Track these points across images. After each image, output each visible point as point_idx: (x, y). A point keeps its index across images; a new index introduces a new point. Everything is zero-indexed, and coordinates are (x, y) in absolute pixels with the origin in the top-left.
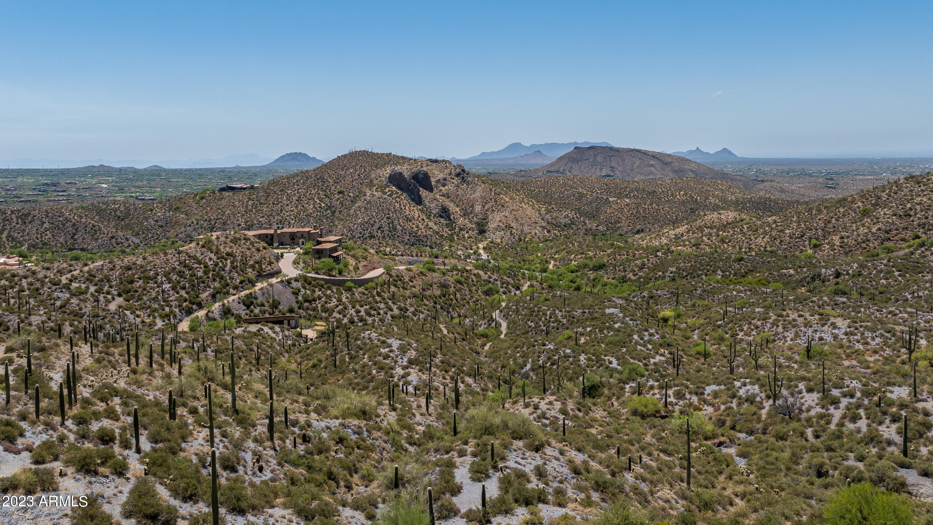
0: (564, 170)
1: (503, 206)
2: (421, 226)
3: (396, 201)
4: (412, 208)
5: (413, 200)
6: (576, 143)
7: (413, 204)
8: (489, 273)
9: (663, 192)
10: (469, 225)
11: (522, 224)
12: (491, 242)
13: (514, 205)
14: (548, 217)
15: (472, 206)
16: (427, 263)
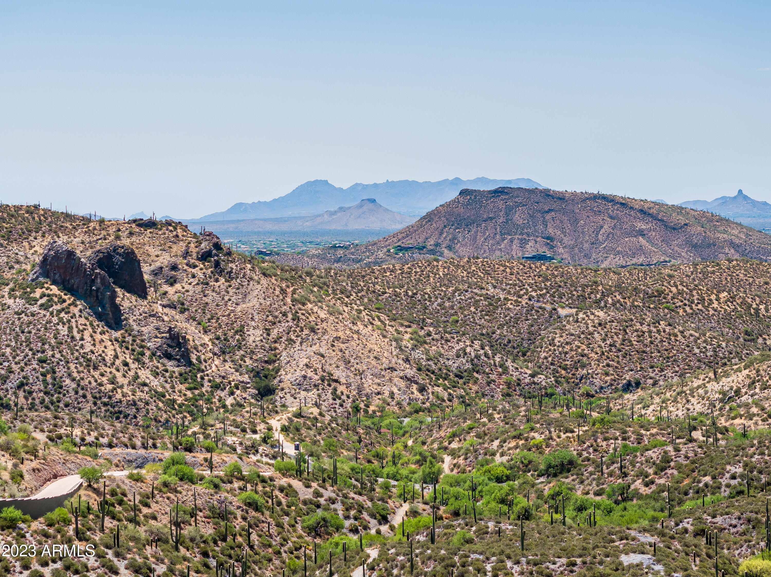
0: (437, 245)
1: (313, 330)
2: (121, 380)
3: (61, 320)
4: (98, 337)
5: (100, 317)
6: (457, 180)
7: (100, 326)
8: (314, 485)
9: (680, 293)
10: (235, 377)
11: (361, 373)
12: (299, 415)
13: (340, 326)
14: (418, 354)
15: (241, 331)
16: (174, 462)
